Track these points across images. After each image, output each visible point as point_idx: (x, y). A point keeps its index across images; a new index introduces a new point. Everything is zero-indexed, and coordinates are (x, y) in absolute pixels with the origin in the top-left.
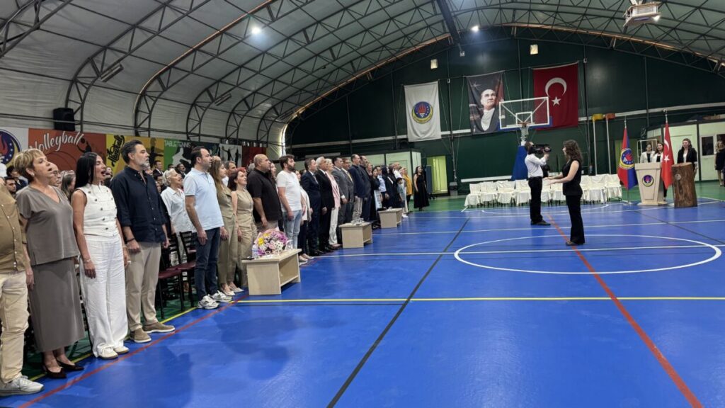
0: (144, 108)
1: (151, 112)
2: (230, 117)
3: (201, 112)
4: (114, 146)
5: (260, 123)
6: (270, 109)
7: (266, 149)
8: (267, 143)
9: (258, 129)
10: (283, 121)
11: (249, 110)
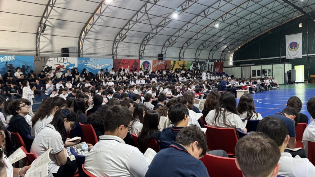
0: (182, 52)
1: (184, 53)
2: (210, 52)
3: (200, 51)
4: (173, 64)
5: (222, 53)
6: (226, 48)
7: (223, 63)
8: (224, 60)
9: (221, 55)
10: (232, 51)
11: (217, 49)
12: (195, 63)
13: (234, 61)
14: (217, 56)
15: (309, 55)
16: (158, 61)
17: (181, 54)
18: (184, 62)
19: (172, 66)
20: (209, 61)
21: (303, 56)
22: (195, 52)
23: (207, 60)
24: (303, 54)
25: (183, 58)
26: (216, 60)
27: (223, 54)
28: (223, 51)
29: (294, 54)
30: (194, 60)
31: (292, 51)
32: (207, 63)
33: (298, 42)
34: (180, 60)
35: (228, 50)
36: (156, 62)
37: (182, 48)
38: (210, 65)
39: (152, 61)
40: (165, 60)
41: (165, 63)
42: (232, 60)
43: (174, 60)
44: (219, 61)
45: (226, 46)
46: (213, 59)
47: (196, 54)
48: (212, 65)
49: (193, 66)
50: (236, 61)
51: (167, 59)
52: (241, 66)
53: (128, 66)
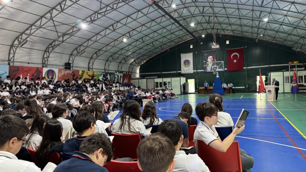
0: (91, 62)
1: (93, 63)
2: (119, 64)
3: (109, 63)
4: (82, 74)
5: (130, 65)
6: (133, 61)
7: (131, 75)
8: (132, 72)
9: (129, 68)
10: (138, 65)
11: (126, 62)
12: (104, 73)
13: (140, 74)
14: (125, 68)
15: (198, 71)
16: (65, 70)
17: (91, 65)
18: (93, 72)
19: (80, 76)
20: (118, 72)
21: (194, 72)
22: (105, 63)
23: (116, 72)
24: (194, 70)
25: (92, 69)
26: (124, 72)
27: (131, 67)
28: (131, 64)
29: (187, 70)
30: (104, 71)
31: (186, 67)
32: (116, 74)
33: (190, 60)
34: (89, 70)
35: (135, 63)
36: (63, 71)
37: (91, 58)
38: (119, 76)
39: (58, 69)
40: (72, 70)
41: (73, 72)
42: (139, 73)
43: (83, 69)
44: (128, 73)
45: (133, 60)
46: (122, 70)
47: (105, 65)
48: (121, 76)
49: (103, 77)
50: (142, 74)
51: (74, 68)
52: (146, 79)
53: (29, 75)
